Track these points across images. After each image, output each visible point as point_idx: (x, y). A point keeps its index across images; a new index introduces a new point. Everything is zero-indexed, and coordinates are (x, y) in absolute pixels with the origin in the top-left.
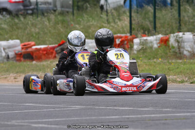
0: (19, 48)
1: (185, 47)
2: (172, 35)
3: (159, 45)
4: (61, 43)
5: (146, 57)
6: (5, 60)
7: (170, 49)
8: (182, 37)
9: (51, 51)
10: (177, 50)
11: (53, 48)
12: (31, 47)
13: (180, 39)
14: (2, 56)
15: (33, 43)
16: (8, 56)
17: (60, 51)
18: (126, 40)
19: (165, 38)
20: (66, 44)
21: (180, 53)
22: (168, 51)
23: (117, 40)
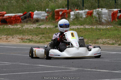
1: (103, 17)
2: (95, 10)
3: (86, 16)
4: (24, 14)
5: (79, 23)
7: (94, 19)
8: (101, 12)
9: (18, 18)
10: (98, 19)
11: (20, 16)
13: (100, 13)
15: (5, 12)
17: (24, 18)
18: (65, 12)
19: (90, 12)
20: (27, 14)
21: (100, 21)
22: (92, 20)
23: (60, 12)
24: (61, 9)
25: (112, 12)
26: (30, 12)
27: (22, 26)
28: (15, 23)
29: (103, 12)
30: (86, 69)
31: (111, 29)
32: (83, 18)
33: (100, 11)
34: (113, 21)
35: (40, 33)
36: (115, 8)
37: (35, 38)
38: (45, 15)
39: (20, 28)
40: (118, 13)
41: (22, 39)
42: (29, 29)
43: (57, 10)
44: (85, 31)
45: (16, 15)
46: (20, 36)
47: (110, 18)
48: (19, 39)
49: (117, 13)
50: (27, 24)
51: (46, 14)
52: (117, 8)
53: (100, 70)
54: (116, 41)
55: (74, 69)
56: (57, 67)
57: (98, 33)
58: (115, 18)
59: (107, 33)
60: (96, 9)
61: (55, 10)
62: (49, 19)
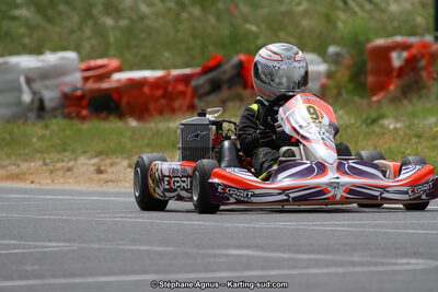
0: (75, 79)
4: (211, 64)
6: (32, 115)
9: (181, 87)
11: (186, 79)
12: (107, 75)
14: (19, 103)
15: (114, 63)
16: (41, 101)
17: (207, 88)
18: (423, 56)
20: (226, 67)
23: (394, 55)
24: (399, 39)
26: (242, 56)
28: (161, 113)
43: (380, 42)
61: (369, 41)
62: (339, 94)
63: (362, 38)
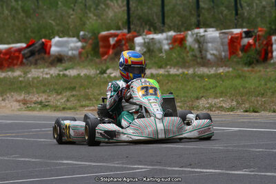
1: (209, 49)
2: (190, 32)
3: (171, 46)
4: (30, 43)
5: (155, 63)
7: (188, 52)
8: (204, 36)
9: (17, 54)
10: (198, 54)
11: (20, 50)
13: (202, 39)
17: (29, 54)
18: (123, 39)
19: (179, 36)
20: (37, 45)
21: (202, 58)
22: (185, 55)
23: (111, 39)
24: (112, 31)
25: (230, 37)
26: (43, 40)
27: (25, 73)
28: (8, 67)
29: (209, 36)
30: (169, 168)
31: (228, 74)
32: (163, 50)
33: (202, 34)
34: (233, 56)
35: (66, 88)
36: (236, 28)
37: (54, 99)
38: (77, 47)
39: (20, 76)
40: (242, 38)
41: (25, 102)
42: (41, 78)
43: (104, 33)
44: (169, 80)
45: (11, 48)
46: (21, 95)
47: (224, 51)
48: (19, 101)
49: (240, 37)
50: (36, 68)
51: (79, 44)
52: (242, 27)
53: (202, 170)
54: (238, 103)
55: (142, 168)
56: (104, 164)
57: (198, 84)
58: (237, 50)
59: (219, 85)
60: (193, 29)
61: (99, 33)
62: (87, 56)
63: (96, 32)
